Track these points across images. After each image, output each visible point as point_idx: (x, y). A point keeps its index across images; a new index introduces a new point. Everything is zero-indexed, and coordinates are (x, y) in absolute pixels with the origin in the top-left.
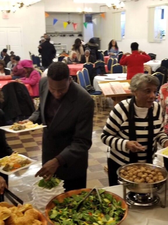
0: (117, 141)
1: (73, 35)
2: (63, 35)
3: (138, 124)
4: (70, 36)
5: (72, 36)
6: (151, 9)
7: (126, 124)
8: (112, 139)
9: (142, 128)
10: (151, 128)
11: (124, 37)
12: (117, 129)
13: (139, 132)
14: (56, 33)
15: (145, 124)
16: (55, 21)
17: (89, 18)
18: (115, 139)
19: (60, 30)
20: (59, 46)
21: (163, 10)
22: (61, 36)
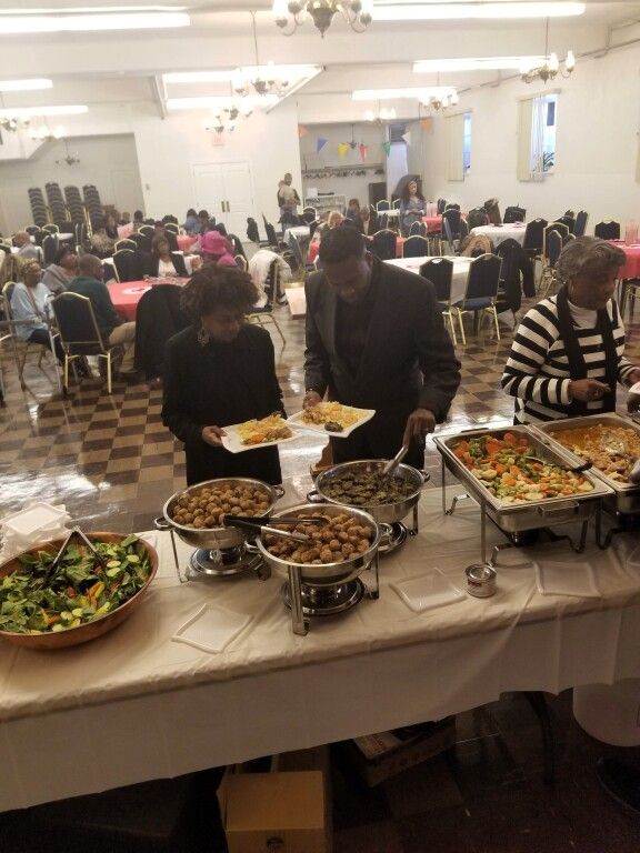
0: (544, 385)
1: (363, 173)
2: (343, 173)
3: (584, 342)
4: (358, 174)
5: (363, 176)
6: (525, 103)
7: (558, 345)
8: (531, 385)
9: (592, 349)
10: (609, 345)
11: (468, 171)
12: (539, 358)
13: (589, 358)
14: (327, 169)
15: (598, 340)
16: (321, 144)
17: (397, 131)
18: (539, 382)
19: (335, 164)
20: (330, 199)
21: (552, 106)
22: (338, 175)
